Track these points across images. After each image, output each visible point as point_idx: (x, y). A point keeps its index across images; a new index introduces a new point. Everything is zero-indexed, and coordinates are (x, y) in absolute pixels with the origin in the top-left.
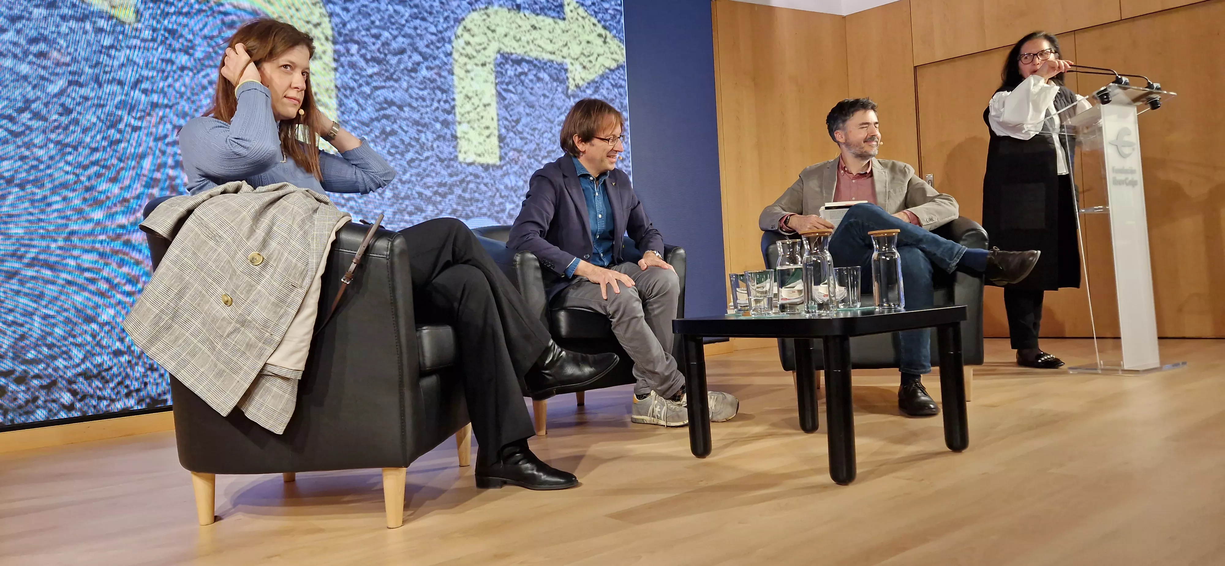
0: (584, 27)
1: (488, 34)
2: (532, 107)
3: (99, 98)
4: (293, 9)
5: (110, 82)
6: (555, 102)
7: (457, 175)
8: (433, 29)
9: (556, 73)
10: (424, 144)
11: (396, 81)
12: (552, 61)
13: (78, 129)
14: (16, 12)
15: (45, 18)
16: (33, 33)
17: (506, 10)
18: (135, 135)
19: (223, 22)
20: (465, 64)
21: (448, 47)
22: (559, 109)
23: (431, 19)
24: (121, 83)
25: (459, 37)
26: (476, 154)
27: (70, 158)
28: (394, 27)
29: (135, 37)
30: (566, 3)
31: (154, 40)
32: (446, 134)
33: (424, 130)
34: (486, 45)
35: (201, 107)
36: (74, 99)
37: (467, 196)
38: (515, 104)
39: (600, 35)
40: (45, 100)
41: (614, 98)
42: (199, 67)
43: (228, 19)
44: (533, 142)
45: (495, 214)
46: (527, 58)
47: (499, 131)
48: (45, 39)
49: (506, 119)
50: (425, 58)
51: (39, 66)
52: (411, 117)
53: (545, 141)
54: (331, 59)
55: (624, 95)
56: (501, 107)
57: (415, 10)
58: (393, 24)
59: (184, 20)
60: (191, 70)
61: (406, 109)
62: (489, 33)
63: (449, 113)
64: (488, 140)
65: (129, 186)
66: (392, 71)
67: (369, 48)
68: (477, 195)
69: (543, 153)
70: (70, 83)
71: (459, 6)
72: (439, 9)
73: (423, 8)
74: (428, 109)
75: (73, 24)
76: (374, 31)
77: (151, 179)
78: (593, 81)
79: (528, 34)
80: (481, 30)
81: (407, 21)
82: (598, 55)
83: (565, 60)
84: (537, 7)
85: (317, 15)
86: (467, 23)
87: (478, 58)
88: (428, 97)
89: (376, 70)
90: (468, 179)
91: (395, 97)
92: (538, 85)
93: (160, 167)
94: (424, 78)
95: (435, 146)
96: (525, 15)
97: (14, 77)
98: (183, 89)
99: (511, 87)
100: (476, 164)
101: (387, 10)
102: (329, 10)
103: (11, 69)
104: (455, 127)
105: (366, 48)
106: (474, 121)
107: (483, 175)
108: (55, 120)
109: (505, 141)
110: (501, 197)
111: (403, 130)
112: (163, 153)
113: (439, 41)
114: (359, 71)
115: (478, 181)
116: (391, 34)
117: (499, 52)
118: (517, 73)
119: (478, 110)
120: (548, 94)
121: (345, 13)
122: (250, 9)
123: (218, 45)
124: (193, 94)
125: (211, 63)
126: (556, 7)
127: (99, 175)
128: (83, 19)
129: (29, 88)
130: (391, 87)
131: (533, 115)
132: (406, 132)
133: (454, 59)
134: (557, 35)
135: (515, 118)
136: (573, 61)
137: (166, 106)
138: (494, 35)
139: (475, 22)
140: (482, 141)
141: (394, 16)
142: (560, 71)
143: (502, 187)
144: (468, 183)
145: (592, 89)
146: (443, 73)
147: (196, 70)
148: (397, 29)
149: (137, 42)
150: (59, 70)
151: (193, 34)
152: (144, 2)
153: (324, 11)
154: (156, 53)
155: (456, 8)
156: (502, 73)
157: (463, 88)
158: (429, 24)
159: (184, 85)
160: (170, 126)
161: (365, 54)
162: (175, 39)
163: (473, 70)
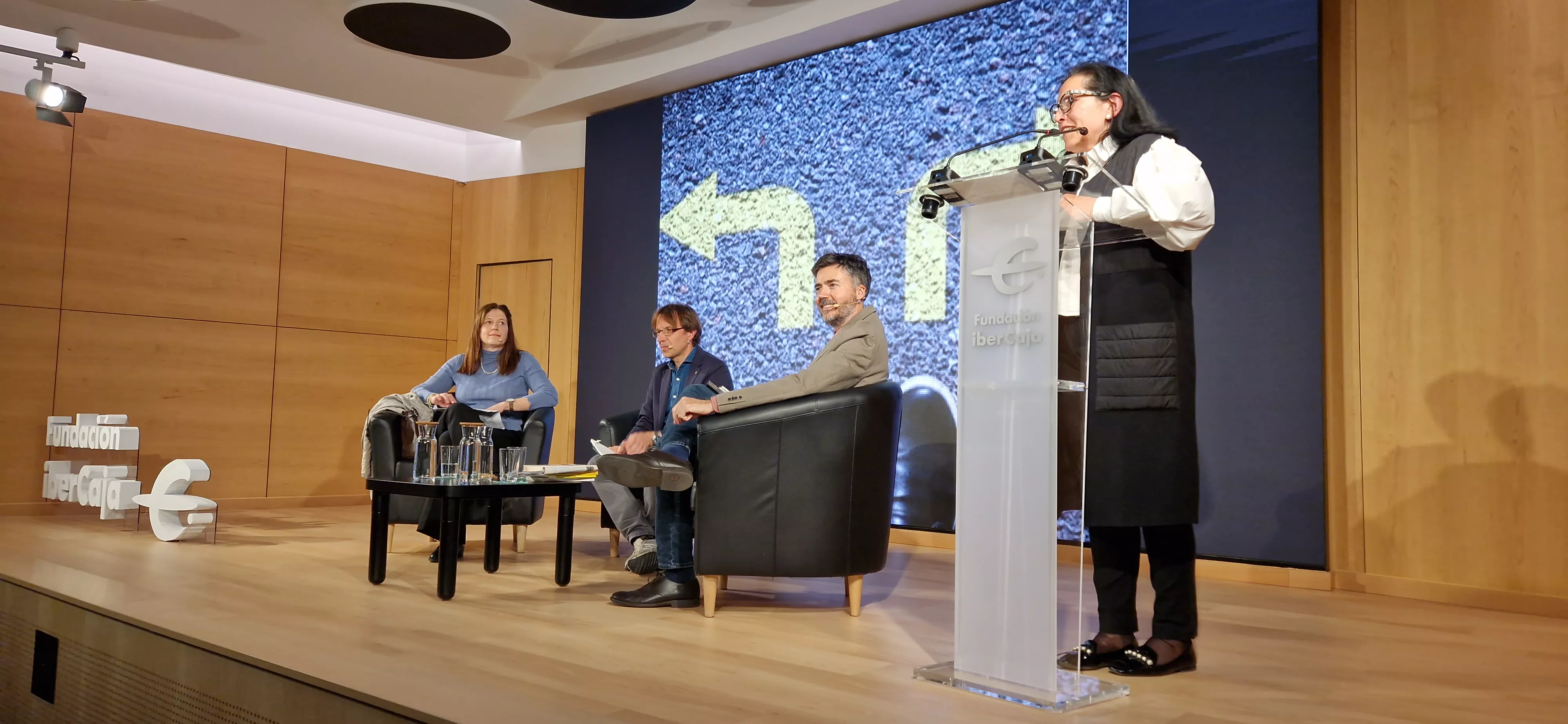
4: (792, 220)
5: (702, 299)
7: (902, 335)
8: (891, 200)
14: (671, 267)
15: (681, 267)
19: (754, 243)
20: (918, 225)
21: (902, 213)
23: (889, 192)
24: (706, 299)
25: (913, 200)
26: (921, 312)
28: (859, 210)
29: (714, 268)
30: (1038, 119)
32: (895, 297)
33: (877, 296)
37: (910, 354)
42: (740, 279)
43: (756, 241)
45: (937, 371)
47: (947, 284)
48: (679, 279)
49: (955, 270)
50: (882, 230)
54: (813, 252)
56: (951, 259)
57: (877, 188)
59: (735, 249)
63: (898, 276)
64: (934, 296)
68: (920, 353)
71: (915, 170)
73: (884, 183)
74: (881, 277)
75: (690, 267)
76: (843, 219)
81: (869, 201)
85: (806, 218)
90: (913, 337)
94: (880, 248)
95: (885, 310)
96: (985, 153)
98: (732, 296)
100: (922, 322)
101: (854, 197)
102: (814, 213)
104: (904, 289)
105: (836, 235)
106: (923, 279)
107: (927, 332)
109: (953, 294)
110: (945, 353)
112: (721, 340)
113: (895, 211)
115: (922, 338)
116: (856, 217)
119: (927, 267)
121: (824, 210)
122: (766, 230)
123: (750, 260)
124: (737, 298)
125: (747, 275)
126: (1026, 128)
128: (693, 264)
133: (907, 223)
137: (725, 309)
140: (928, 298)
141: (860, 199)
143: (946, 343)
144: (912, 341)
146: (897, 240)
147: (738, 281)
148: (861, 211)
149: (714, 271)
150: (684, 297)
151: (739, 257)
152: (719, 243)
153: (811, 215)
154: (722, 275)
155: (913, 173)
156: (953, 225)
157: (914, 249)
158: (887, 197)
159: (733, 293)
160: (725, 322)
161: (836, 241)
162: (731, 263)
163: (924, 229)
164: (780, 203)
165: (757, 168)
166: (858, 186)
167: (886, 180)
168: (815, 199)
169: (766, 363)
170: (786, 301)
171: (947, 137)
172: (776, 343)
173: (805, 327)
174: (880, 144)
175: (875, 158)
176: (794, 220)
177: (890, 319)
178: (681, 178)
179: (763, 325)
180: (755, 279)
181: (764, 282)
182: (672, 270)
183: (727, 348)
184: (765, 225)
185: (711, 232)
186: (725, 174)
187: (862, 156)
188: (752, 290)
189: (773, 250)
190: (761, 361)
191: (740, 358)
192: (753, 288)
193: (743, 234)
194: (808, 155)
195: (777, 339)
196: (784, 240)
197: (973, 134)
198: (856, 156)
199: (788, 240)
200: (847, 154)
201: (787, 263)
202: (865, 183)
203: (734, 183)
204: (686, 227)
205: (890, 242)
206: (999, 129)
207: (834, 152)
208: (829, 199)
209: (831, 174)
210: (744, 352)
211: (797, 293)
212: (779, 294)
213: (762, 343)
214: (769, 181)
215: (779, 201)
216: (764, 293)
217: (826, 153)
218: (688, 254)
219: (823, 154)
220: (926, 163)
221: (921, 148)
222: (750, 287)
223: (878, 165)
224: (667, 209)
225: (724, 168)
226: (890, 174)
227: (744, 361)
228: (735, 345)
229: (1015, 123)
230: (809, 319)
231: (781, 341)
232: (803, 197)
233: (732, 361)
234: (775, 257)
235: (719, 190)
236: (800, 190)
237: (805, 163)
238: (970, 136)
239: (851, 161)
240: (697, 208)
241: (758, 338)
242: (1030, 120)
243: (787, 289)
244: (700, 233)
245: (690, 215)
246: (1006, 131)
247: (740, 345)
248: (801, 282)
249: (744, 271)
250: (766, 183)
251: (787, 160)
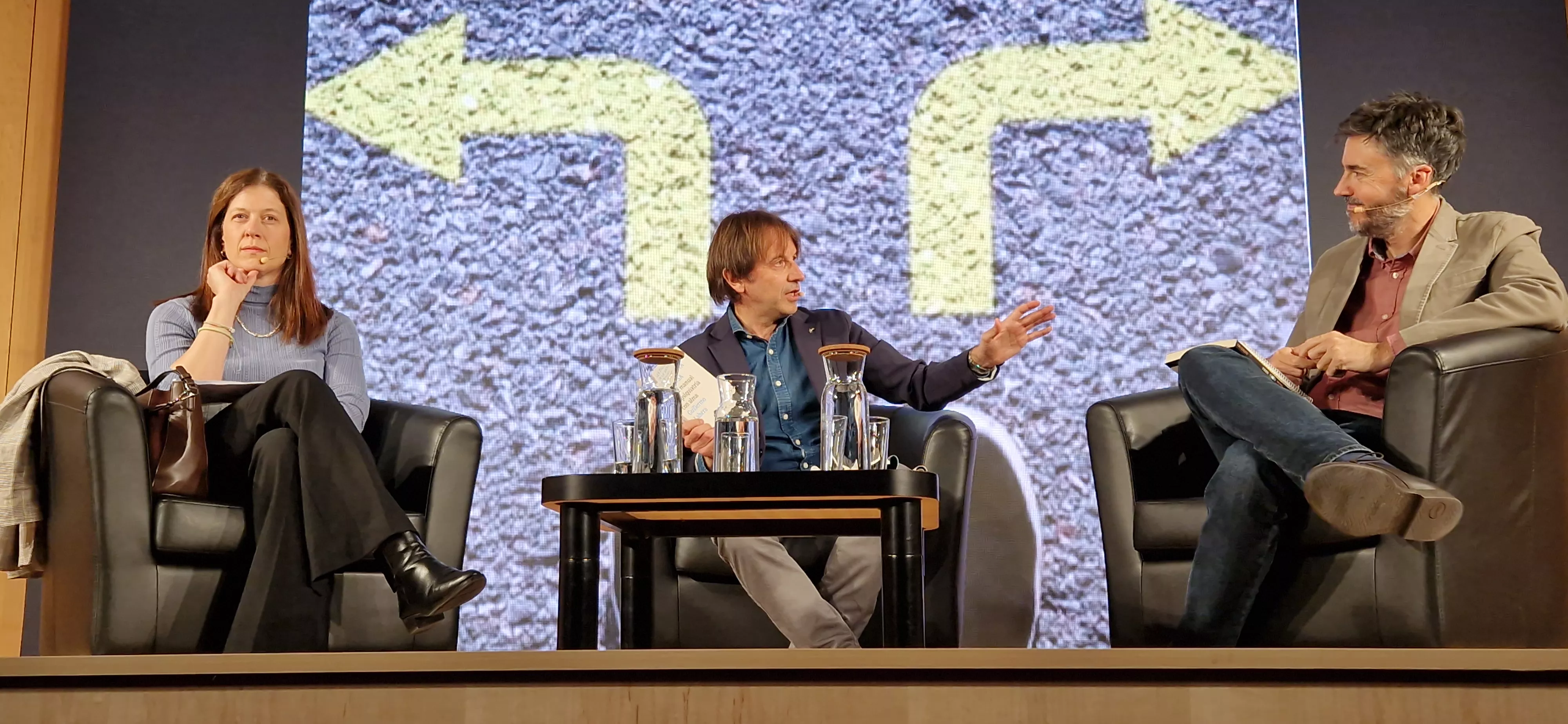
0: (1193, 44)
1: (979, 97)
2: (1069, 205)
3: (413, 276)
4: (656, 123)
5: (426, 255)
6: (1120, 190)
7: (908, 336)
8: (876, 108)
9: (1124, 140)
10: (850, 291)
11: (807, 198)
12: (1116, 119)
13: (389, 316)
14: (338, 188)
15: (366, 190)
16: (353, 209)
17: (1018, 49)
18: (448, 317)
19: (562, 157)
20: (933, 153)
21: (901, 132)
22: (1127, 201)
23: (872, 93)
24: (438, 255)
25: (922, 111)
26: (946, 299)
27: (378, 352)
28: (808, 118)
29: (458, 196)
30: (1150, 10)
31: (478, 195)
32: (891, 271)
33: (851, 268)
34: (974, 115)
35: (526, 273)
36: (388, 280)
38: (1030, 206)
39: (1233, 52)
40: (358, 286)
41: (1268, 163)
42: (529, 222)
43: (568, 153)
44: (1068, 267)
46: (1060, 123)
47: (994, 255)
48: (362, 214)
49: (1011, 233)
50: (859, 157)
51: (356, 246)
52: (829, 251)
53: (1094, 263)
54: (707, 183)
55: (1296, 156)
56: (1001, 213)
57: (846, 85)
58: (806, 113)
59: (513, 164)
60: (519, 227)
61: (822, 240)
62: (982, 95)
63: (897, 236)
64: (971, 274)
65: (438, 382)
66: (801, 184)
67: (766, 157)
69: (1090, 284)
70: (386, 262)
71: (925, 62)
72: (887, 75)
73: (860, 78)
74: (860, 236)
75: (393, 192)
76: (774, 131)
77: (464, 371)
78: (1214, 140)
79: (1063, 83)
80: (966, 92)
81: (830, 105)
82: (1229, 90)
83: (1146, 113)
84: (1086, 30)
85: (691, 122)
86: (939, 86)
87: (958, 139)
88: (862, 215)
89: (774, 187)
90: (930, 341)
91: (804, 224)
92: (1082, 165)
93: (473, 355)
94: (856, 187)
95: (869, 292)
96: (1058, 50)
97: (332, 262)
98: (508, 253)
99: (1022, 178)
100: (946, 316)
101: (798, 95)
102: (707, 114)
103: (329, 254)
104: (908, 259)
105: (761, 158)
106: (946, 244)
107: (959, 332)
108: (367, 308)
109: (1007, 272)
111: (815, 273)
112: (479, 337)
113: (884, 125)
114: (747, 193)
115: (948, 343)
116: (802, 128)
117: (1000, 122)
118: (1037, 151)
119: (954, 225)
120: (1103, 178)
121: (732, 112)
122: (597, 135)
123: (553, 188)
124: (520, 258)
125: (546, 214)
126: (1129, 21)
127: (407, 371)
128: (402, 185)
129: (344, 274)
130: (799, 209)
131: (1069, 219)
132: (820, 276)
133: (912, 149)
134: (1128, 71)
135: (1028, 230)
136: (1164, 111)
137: (488, 277)
138: (992, 94)
139: (955, 82)
140: (959, 276)
141: (810, 100)
142: (1133, 133)
144: (930, 348)
145: (1212, 155)
146: (890, 175)
147: (525, 226)
148: (813, 119)
149: (459, 201)
150: (375, 249)
151: (525, 179)
152: (471, 150)
153: (700, 116)
154: (479, 212)
155: (920, 67)
156: (1004, 157)
157: (927, 192)
158: (868, 102)
159: (510, 248)
160: (489, 302)
161: (760, 167)
162: (503, 190)
163: (946, 161)
164: (627, 89)
165: (567, 19)
166: (805, 77)
167: (865, 73)
168: (710, 90)
169: (597, 383)
170: (646, 267)
171: (984, 16)
172: (622, 345)
173: (692, 317)
174: (850, 11)
175: (840, 33)
176: (662, 122)
177: (880, 308)
178: (367, 17)
179: (589, 311)
180: (568, 223)
181: (590, 231)
182: (341, 194)
183: (496, 351)
184: (592, 126)
185: (451, 127)
186: (487, 22)
187: (813, 28)
188: (558, 244)
189: (612, 172)
190: (583, 378)
191: (529, 371)
192: (561, 239)
193: (534, 138)
194: (691, 12)
195: (624, 338)
196: (639, 157)
197: (1033, 18)
198: (799, 25)
199: (647, 158)
200: (778, 19)
201: (644, 198)
202: (819, 73)
203: (511, 42)
204: (380, 113)
205: (877, 177)
206: (1081, 17)
207: (751, 13)
208: (740, 92)
209: (745, 51)
210: (541, 360)
211: (669, 255)
212: (628, 253)
213: (587, 345)
214: (599, 46)
215: (623, 85)
216: (590, 251)
217: (733, 13)
218: (385, 166)
219: (725, 13)
220: (947, 54)
221: (935, 28)
222: (554, 237)
223: (847, 47)
224: (327, 73)
225: (485, 10)
226: (873, 63)
227: (541, 378)
228: (517, 347)
229: (1110, 11)
230: (701, 302)
231: (635, 341)
232: (680, 83)
233: (509, 377)
234: (616, 186)
235: (470, 49)
236: (673, 70)
237: (683, 24)
238: (1028, 20)
239: (789, 34)
240: (412, 77)
241: (576, 333)
242: (1136, 10)
243: (647, 246)
244: (419, 126)
245: (392, 89)
246: (1093, 21)
247: (530, 347)
248: (680, 236)
249: (538, 207)
250: (591, 50)
251: (641, 14)
